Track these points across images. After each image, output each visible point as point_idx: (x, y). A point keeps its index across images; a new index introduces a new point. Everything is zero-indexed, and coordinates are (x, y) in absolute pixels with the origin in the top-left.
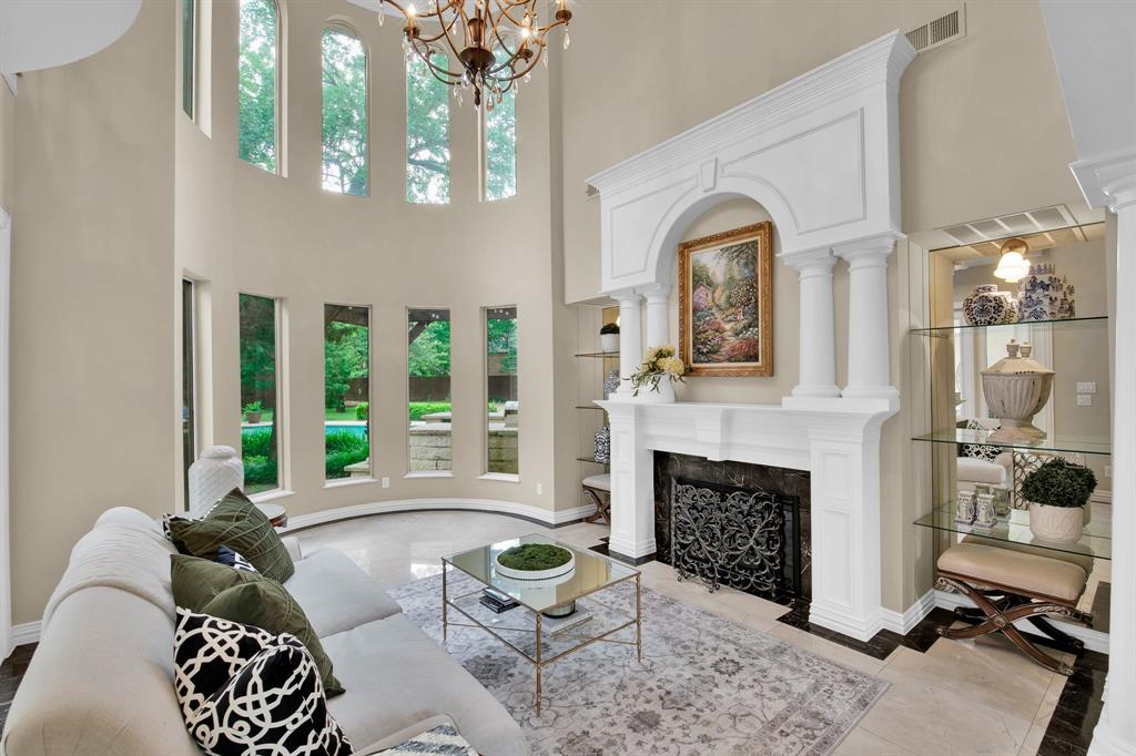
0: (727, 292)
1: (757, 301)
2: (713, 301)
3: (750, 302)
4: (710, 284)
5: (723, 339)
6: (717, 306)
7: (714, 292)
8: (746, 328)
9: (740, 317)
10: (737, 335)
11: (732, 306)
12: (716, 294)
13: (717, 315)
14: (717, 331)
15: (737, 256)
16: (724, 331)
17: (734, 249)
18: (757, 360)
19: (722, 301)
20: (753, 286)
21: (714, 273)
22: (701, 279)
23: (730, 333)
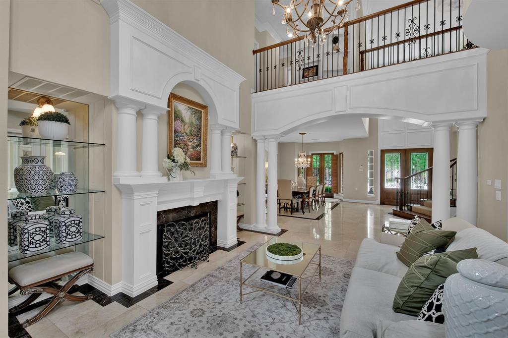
0: (190, 128)
1: (201, 136)
2: (184, 130)
3: (198, 135)
4: (183, 121)
5: (188, 149)
6: (186, 133)
7: (184, 126)
8: (197, 146)
9: (195, 141)
10: (193, 148)
11: (192, 135)
12: (185, 127)
13: (186, 137)
14: (185, 145)
15: (195, 114)
16: (188, 146)
17: (193, 110)
18: (200, 160)
19: (188, 131)
20: (200, 129)
21: (184, 116)
22: (178, 116)
23: (191, 147)
